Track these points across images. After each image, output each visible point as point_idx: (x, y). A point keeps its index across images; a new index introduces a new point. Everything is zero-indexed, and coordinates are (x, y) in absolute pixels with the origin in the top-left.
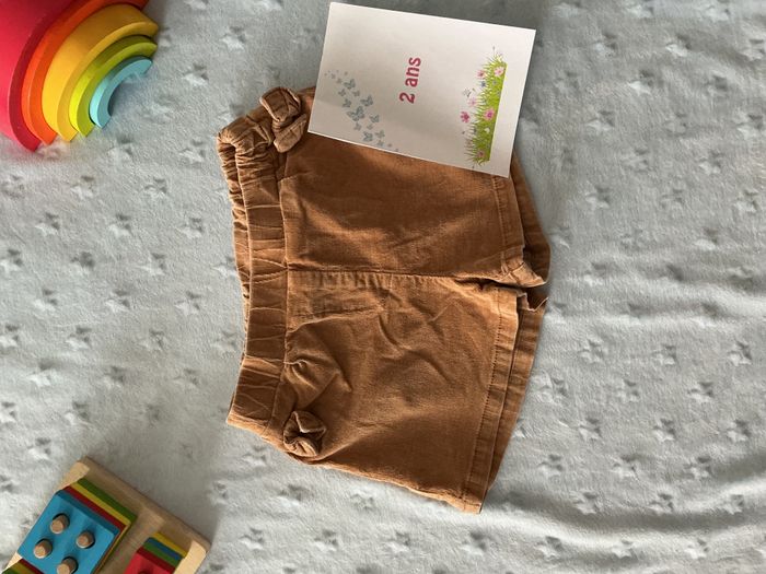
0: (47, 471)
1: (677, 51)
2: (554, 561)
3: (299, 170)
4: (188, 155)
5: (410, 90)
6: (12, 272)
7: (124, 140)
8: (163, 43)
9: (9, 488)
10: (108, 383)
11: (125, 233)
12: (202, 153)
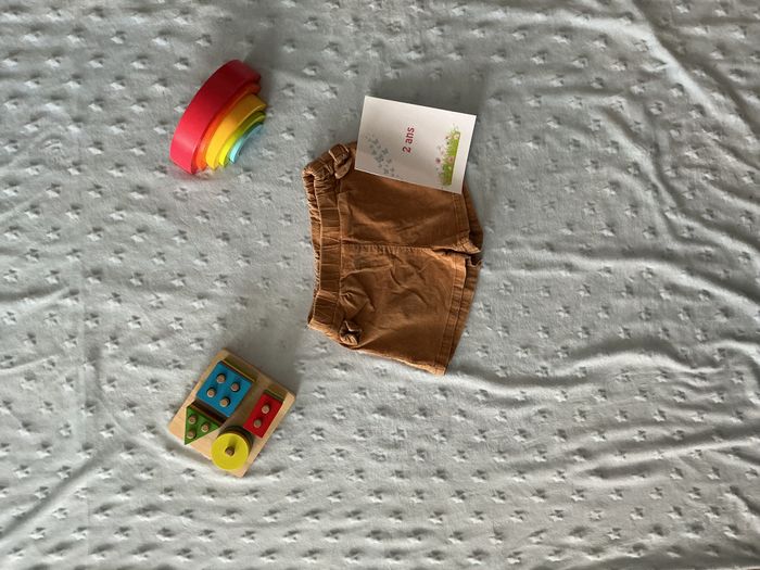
0: (202, 356)
1: (553, 125)
2: (484, 402)
3: (347, 189)
4: (283, 178)
5: (408, 145)
6: (181, 244)
7: (247, 170)
8: (269, 115)
9: (179, 367)
10: (238, 306)
11: (248, 222)
12: (291, 178)
